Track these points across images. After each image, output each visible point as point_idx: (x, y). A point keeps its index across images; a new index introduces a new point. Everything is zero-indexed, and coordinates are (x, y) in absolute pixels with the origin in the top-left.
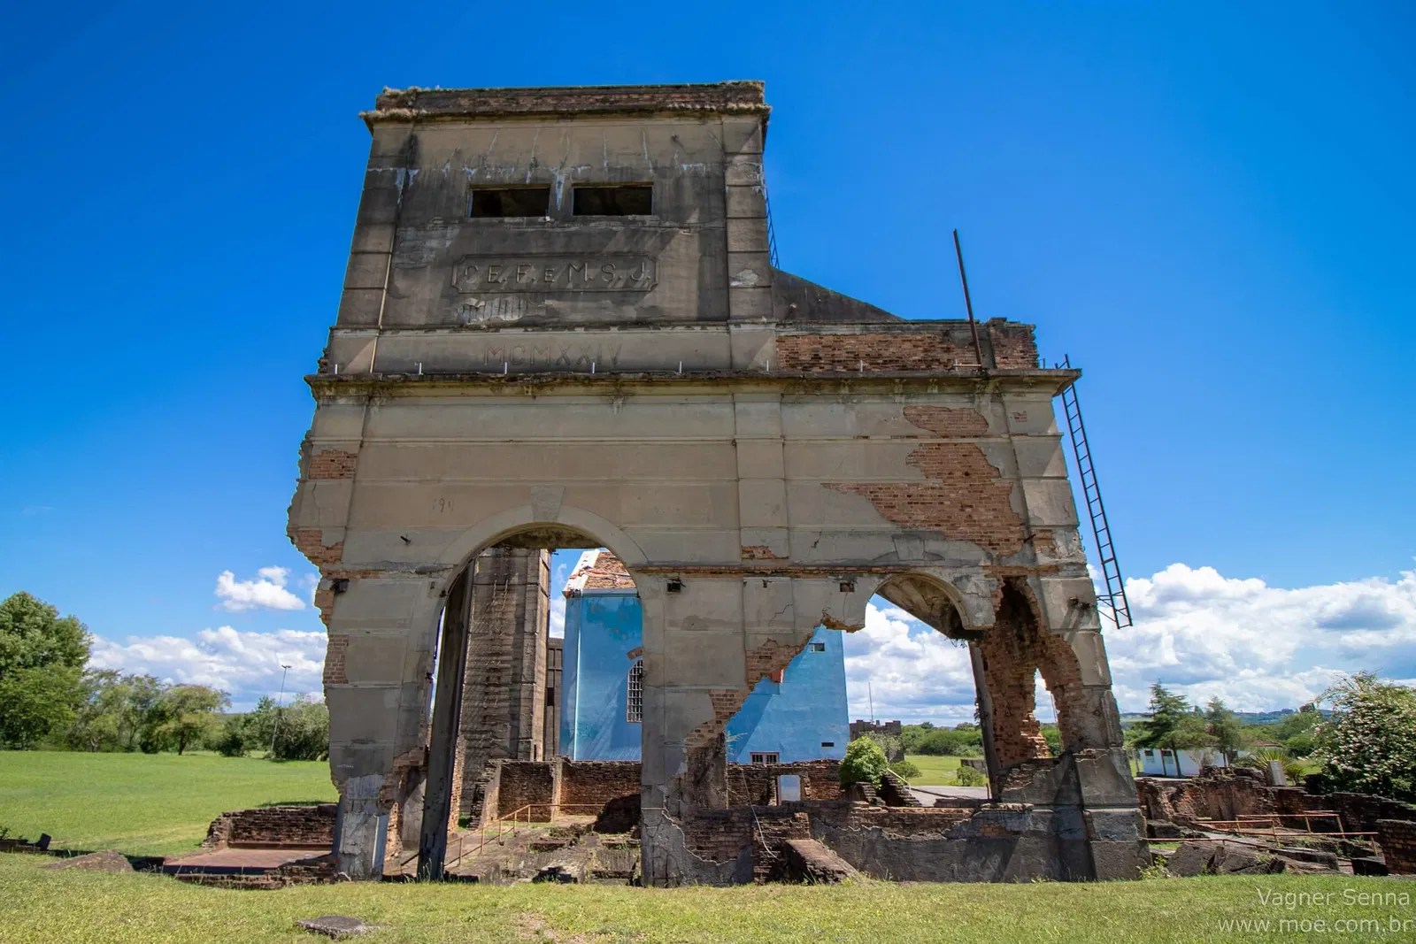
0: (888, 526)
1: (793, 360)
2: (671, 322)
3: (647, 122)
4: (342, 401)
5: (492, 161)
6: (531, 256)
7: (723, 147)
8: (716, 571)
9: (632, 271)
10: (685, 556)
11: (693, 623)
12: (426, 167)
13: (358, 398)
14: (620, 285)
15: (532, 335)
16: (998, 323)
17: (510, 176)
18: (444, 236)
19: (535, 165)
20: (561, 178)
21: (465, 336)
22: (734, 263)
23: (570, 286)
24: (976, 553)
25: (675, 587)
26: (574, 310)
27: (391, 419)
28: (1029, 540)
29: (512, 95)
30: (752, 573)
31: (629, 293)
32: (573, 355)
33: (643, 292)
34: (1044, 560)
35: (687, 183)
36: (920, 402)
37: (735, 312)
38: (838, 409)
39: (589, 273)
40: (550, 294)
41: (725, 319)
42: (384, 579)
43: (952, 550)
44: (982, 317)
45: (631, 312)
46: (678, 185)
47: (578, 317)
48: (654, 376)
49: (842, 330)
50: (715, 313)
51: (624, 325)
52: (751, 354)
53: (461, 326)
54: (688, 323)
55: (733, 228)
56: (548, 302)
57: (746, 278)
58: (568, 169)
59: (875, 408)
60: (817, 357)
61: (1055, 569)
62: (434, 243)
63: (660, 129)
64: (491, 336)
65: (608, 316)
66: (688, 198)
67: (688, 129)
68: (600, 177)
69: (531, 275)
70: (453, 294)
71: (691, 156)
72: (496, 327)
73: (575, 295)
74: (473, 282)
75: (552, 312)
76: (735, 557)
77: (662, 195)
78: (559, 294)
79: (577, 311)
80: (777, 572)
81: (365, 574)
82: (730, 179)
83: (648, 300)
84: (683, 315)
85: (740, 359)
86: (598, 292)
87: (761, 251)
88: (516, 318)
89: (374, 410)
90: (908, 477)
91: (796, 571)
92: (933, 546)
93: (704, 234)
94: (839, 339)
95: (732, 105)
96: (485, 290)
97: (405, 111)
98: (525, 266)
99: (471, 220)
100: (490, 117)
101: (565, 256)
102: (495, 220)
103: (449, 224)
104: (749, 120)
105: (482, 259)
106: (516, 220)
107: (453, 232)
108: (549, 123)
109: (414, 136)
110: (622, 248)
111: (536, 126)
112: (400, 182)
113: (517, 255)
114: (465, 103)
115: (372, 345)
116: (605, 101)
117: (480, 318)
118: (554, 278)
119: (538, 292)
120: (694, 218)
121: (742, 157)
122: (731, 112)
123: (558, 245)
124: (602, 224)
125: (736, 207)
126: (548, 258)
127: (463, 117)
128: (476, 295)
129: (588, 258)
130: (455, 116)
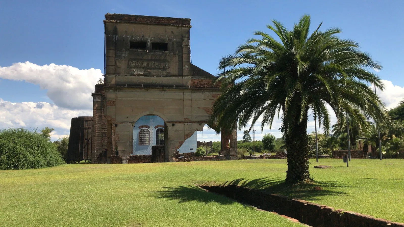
0: (207, 115)
1: (194, 84)
2: (172, 76)
3: (166, 27)
4: (111, 90)
5: (134, 35)
6: (144, 59)
7: (182, 35)
8: (180, 122)
9: (165, 64)
10: (175, 120)
11: (176, 131)
12: (119, 35)
14: (162, 67)
15: (146, 77)
17: (138, 39)
18: (125, 53)
19: (143, 37)
20: (149, 40)
21: (132, 77)
22: (184, 64)
23: (153, 67)
25: (173, 125)
27: (121, 94)
30: (186, 123)
31: (164, 69)
32: (154, 82)
33: (167, 69)
35: (175, 43)
36: (214, 93)
37: (184, 74)
38: (201, 94)
39: (157, 64)
40: (149, 69)
41: (182, 75)
42: (124, 124)
45: (165, 73)
46: (173, 44)
47: (155, 74)
48: (170, 87)
49: (203, 79)
51: (164, 76)
52: (187, 83)
53: (132, 75)
54: (175, 76)
55: (184, 55)
56: (149, 70)
57: (186, 67)
58: (150, 38)
59: (207, 94)
60: (198, 84)
62: (124, 55)
63: (169, 29)
64: (138, 77)
65: (160, 74)
66: (175, 48)
67: (175, 29)
68: (158, 41)
69: (145, 64)
70: (129, 67)
71: (175, 37)
72: (139, 75)
73: (154, 69)
74: (133, 65)
75: (149, 72)
76: (183, 120)
77: (169, 46)
78: (151, 69)
79: (154, 72)
80: (190, 122)
81: (120, 123)
82: (184, 44)
83: (168, 71)
84: (174, 74)
85: (185, 84)
86: (158, 69)
87: (189, 61)
88: (142, 73)
89: (117, 92)
91: (192, 122)
93: (179, 56)
94: (202, 80)
95: (184, 25)
96: (136, 67)
97: (113, 21)
98: (143, 62)
99: (131, 50)
100: (133, 23)
101: (151, 60)
102: (136, 50)
103: (126, 50)
104: (187, 29)
105: (134, 59)
106: (141, 50)
107: (127, 52)
108: (145, 25)
109: (115, 27)
110: (162, 59)
111: (143, 26)
112: (114, 39)
113: (141, 59)
114: (126, 18)
115: (114, 78)
116: (157, 20)
117: (135, 73)
118: (150, 65)
119: (146, 68)
120: (177, 53)
121: (186, 38)
122: (184, 27)
123: (150, 57)
124: (158, 53)
125: (184, 50)
126: (148, 60)
127: (127, 23)
128: (134, 68)
129: (155, 60)
130: (125, 23)
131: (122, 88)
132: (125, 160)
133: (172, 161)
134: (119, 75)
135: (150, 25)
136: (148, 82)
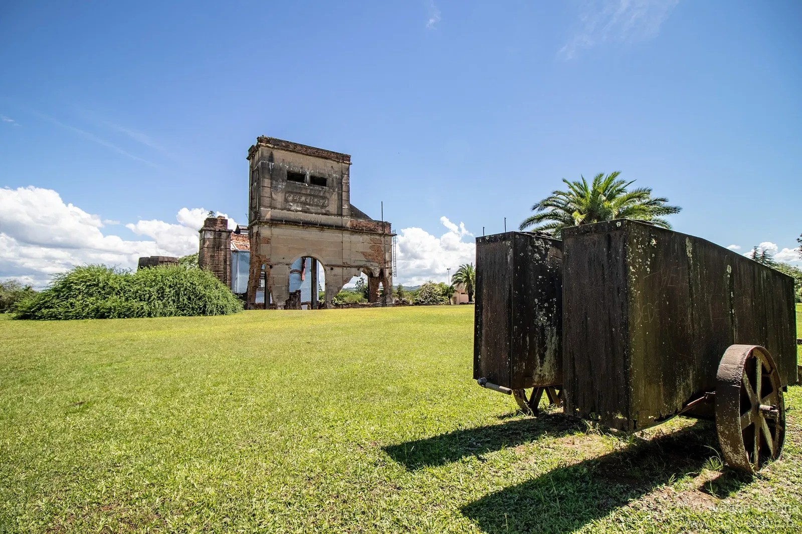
0: (365, 259)
1: (352, 225)
2: (332, 215)
3: (326, 160)
4: (266, 226)
5: (292, 164)
6: (303, 194)
7: (342, 171)
8: (338, 266)
9: (324, 201)
10: (333, 263)
11: (335, 275)
12: (276, 163)
13: (269, 226)
14: (321, 204)
15: (304, 214)
16: (386, 222)
17: (296, 170)
18: (282, 185)
19: (302, 168)
20: (308, 173)
21: (290, 212)
22: (343, 203)
23: (311, 203)
24: (377, 265)
25: (332, 269)
26: (312, 209)
27: (277, 231)
28: (385, 263)
29: (296, 145)
30: (344, 267)
31: (323, 206)
32: (313, 220)
33: (326, 207)
34: (387, 266)
35: (335, 180)
36: (372, 237)
37: (343, 214)
38: (360, 237)
39: (316, 200)
40: (307, 204)
41: (341, 215)
42: (279, 266)
43: (374, 264)
44: (384, 221)
45: (324, 211)
46: (333, 180)
47: (313, 211)
48: (330, 227)
49: (361, 220)
50: (340, 214)
51: (323, 214)
52: (346, 224)
53: (289, 210)
54: (335, 215)
55: (343, 193)
56: (307, 206)
57: (345, 207)
58: (309, 171)
59: (366, 238)
60: (357, 226)
61: (388, 268)
62: (280, 186)
63: (329, 163)
64: (296, 213)
65: (319, 211)
66: (335, 184)
67: (335, 164)
68: (317, 175)
69: (303, 199)
70: (286, 201)
71: (335, 172)
72: (297, 211)
73: (312, 205)
74: (290, 198)
75: (308, 209)
76: (342, 264)
77: (329, 181)
78: (309, 205)
79: (313, 209)
80: (349, 267)
81: (275, 264)
82: (343, 181)
83: (327, 209)
84: (333, 213)
85: (344, 225)
86: (317, 205)
87: (348, 200)
88: (300, 209)
89: (273, 228)
90: (369, 251)
92: (372, 263)
93: (338, 194)
94: (361, 222)
95: (345, 162)
96: (294, 201)
97: (270, 145)
98: (302, 196)
99: (288, 181)
100: (291, 151)
101: (310, 195)
102: (294, 182)
103: (283, 181)
104: (347, 165)
105: (292, 193)
106: (299, 183)
107: (284, 184)
108: (304, 156)
109: (272, 152)
110: (322, 195)
111: (301, 156)
112: (270, 167)
113: (300, 193)
114: (284, 144)
115: (270, 212)
116: (317, 152)
117: (293, 208)
118: (308, 200)
119: (305, 203)
120: (336, 190)
121: (346, 175)
122: (344, 163)
123: (308, 192)
124: (317, 187)
125: (344, 188)
126: (306, 195)
127: (284, 150)
128: (292, 202)
129: (315, 196)
130: (282, 149)
131: (279, 224)
132: (280, 306)
133: (331, 308)
134: (275, 209)
135: (310, 155)
136: (306, 220)
